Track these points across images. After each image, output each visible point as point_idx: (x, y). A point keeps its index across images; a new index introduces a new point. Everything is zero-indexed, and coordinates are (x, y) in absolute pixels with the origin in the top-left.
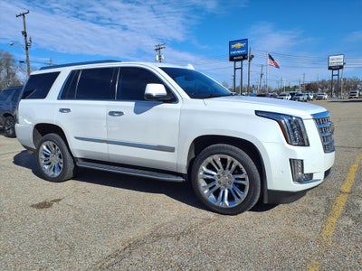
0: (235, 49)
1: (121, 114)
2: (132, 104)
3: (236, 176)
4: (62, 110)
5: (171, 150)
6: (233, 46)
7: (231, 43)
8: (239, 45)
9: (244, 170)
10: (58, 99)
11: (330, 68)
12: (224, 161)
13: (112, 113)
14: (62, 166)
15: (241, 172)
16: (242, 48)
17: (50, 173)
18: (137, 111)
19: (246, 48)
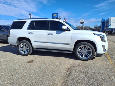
0: (54, 16)
1: (52, 34)
2: (56, 31)
3: (88, 51)
4: (29, 33)
5: (69, 44)
6: (53, 15)
7: (53, 14)
8: (55, 15)
9: (91, 49)
10: (27, 29)
11: (80, 23)
12: (85, 47)
13: (49, 34)
14: (28, 50)
15: (90, 49)
16: (56, 16)
17: (23, 53)
18: (57, 34)
19: (57, 16)
